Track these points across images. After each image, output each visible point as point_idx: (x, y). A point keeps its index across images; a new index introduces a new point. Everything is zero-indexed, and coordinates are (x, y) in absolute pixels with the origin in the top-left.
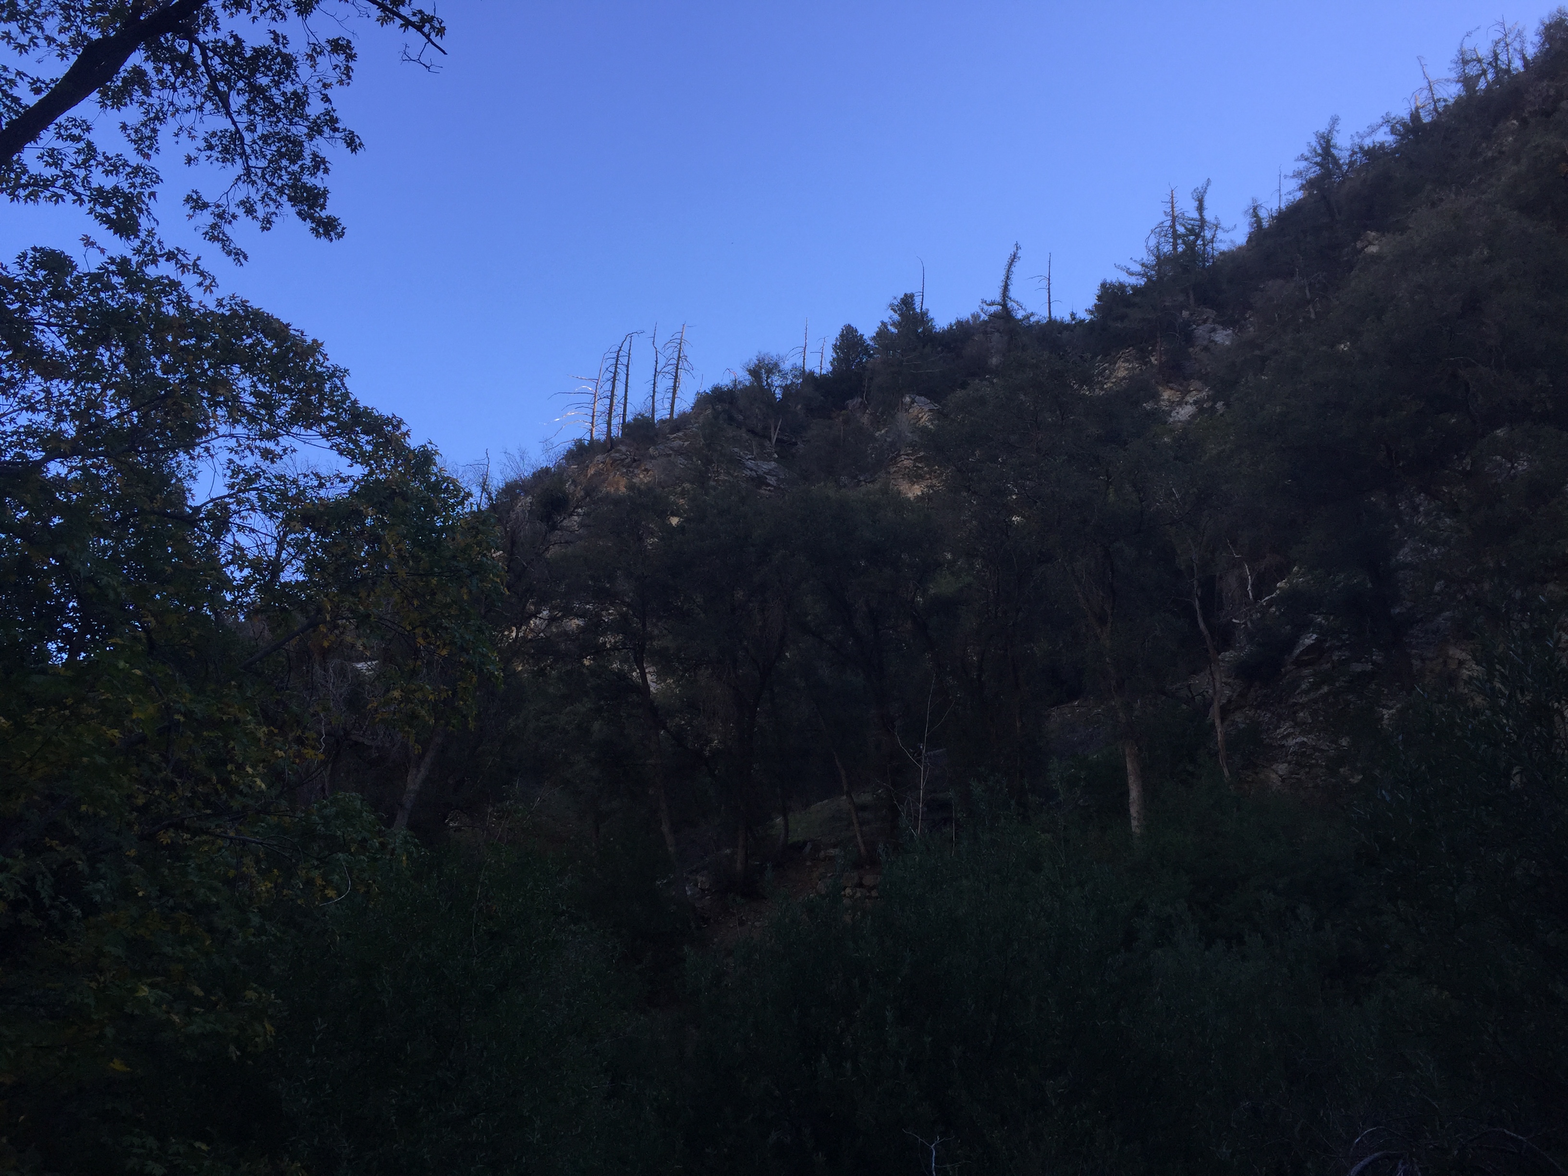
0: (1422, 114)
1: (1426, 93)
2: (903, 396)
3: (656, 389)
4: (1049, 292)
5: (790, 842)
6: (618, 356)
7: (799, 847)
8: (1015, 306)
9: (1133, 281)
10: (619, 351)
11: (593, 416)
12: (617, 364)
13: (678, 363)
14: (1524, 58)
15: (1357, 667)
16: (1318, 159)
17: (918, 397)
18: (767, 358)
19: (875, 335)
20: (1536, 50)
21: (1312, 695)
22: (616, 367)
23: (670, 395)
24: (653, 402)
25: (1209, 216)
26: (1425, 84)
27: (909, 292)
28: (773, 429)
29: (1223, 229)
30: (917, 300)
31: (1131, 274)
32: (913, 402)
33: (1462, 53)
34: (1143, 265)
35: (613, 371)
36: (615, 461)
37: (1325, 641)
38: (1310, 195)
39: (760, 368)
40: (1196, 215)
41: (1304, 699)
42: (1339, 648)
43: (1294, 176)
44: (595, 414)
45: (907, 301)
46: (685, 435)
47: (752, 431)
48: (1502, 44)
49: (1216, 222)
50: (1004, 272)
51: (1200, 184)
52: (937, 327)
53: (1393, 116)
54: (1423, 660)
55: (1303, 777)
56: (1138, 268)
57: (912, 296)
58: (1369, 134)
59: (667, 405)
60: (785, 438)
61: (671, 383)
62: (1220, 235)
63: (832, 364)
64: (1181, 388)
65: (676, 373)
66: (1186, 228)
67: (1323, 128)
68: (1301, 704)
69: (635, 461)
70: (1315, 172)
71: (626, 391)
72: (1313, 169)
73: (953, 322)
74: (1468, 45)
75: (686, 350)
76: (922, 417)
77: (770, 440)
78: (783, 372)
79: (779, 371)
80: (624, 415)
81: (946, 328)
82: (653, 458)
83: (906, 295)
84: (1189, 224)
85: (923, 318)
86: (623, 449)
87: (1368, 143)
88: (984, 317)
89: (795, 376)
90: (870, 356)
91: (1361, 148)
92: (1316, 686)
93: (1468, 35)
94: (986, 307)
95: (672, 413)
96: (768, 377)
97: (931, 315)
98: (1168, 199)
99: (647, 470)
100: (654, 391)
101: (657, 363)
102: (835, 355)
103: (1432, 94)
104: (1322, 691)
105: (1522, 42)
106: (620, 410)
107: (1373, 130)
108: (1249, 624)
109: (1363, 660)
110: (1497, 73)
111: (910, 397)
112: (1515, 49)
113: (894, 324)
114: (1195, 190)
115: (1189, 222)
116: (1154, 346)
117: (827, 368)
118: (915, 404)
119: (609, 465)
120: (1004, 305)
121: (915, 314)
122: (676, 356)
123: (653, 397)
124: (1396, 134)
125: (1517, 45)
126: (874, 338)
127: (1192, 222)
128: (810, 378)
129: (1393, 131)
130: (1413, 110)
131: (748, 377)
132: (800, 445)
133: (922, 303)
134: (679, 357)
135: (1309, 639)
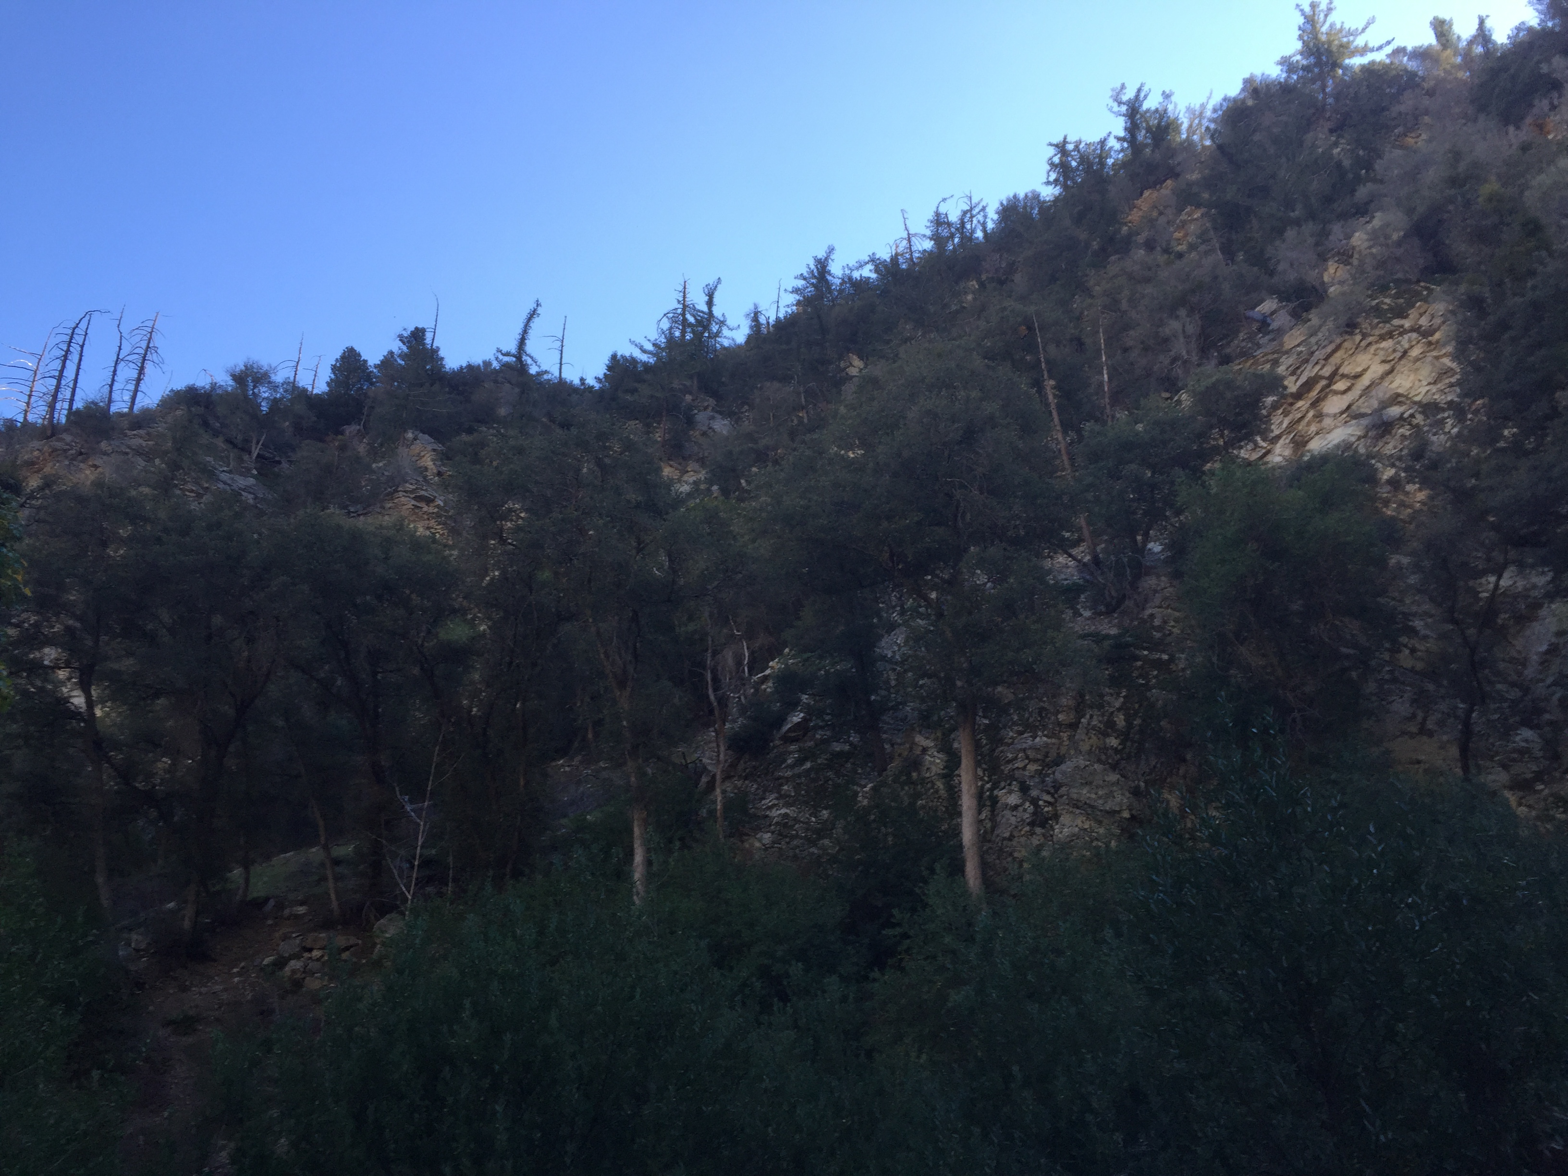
0: (901, 260)
1: (905, 243)
2: (405, 431)
3: (116, 378)
4: (561, 354)
5: (249, 898)
6: (73, 333)
7: (259, 904)
8: (529, 361)
9: (644, 358)
10: (74, 329)
11: (30, 396)
12: (70, 342)
13: (146, 354)
14: (984, 230)
15: (837, 747)
16: (814, 281)
17: (421, 434)
18: (255, 366)
19: (379, 363)
20: (993, 226)
21: (797, 770)
22: (69, 346)
23: (132, 387)
24: (111, 392)
25: (717, 312)
26: (905, 235)
27: (420, 326)
28: (254, 441)
29: (728, 327)
30: (429, 336)
31: (644, 351)
32: (415, 439)
33: (937, 214)
34: (654, 345)
35: (65, 349)
36: (55, 450)
37: (811, 720)
38: (805, 311)
39: (247, 376)
40: (705, 309)
41: (789, 773)
42: (822, 728)
43: (792, 292)
44: (34, 393)
45: (418, 335)
46: (148, 434)
47: (229, 441)
48: (968, 215)
49: (722, 319)
50: (522, 326)
51: (711, 281)
52: (446, 366)
53: (877, 257)
54: (892, 745)
55: (784, 847)
56: (649, 347)
57: (423, 331)
58: (857, 269)
59: (127, 397)
60: (268, 455)
61: (134, 374)
62: (725, 332)
63: (328, 384)
64: (679, 467)
65: (143, 363)
66: (696, 319)
67: (821, 255)
68: (787, 778)
69: (81, 454)
70: (810, 291)
71: (77, 375)
72: (809, 290)
73: (464, 365)
74: (942, 210)
75: (157, 341)
76: (423, 456)
77: (250, 453)
78: (273, 384)
79: (270, 382)
80: (72, 400)
81: (456, 369)
82: (105, 453)
83: (417, 328)
84: (699, 316)
85: (433, 355)
86: (68, 438)
87: (856, 275)
88: (495, 365)
89: (286, 391)
90: (372, 384)
91: (850, 278)
92: (800, 761)
93: (944, 200)
94: (501, 357)
95: (131, 407)
96: (255, 387)
97: (442, 353)
98: (681, 288)
99: (96, 467)
100: (113, 380)
101: (120, 349)
102: (333, 376)
103: (910, 245)
104: (804, 767)
105: (985, 217)
106: (68, 394)
107: (861, 266)
108: (742, 698)
109: (842, 740)
110: (962, 238)
111: (413, 433)
112: (979, 222)
113: (402, 356)
114: (707, 286)
115: (699, 314)
116: (659, 423)
117: (321, 387)
118: (418, 441)
119: (47, 454)
120: (519, 357)
121: (425, 349)
122: (144, 344)
123: (111, 386)
124: (878, 273)
125: (980, 217)
126: (376, 366)
127: (702, 315)
128: (301, 395)
129: (877, 270)
130: (893, 254)
131: (231, 382)
132: (285, 465)
133: (433, 340)
134: (148, 347)
135: (797, 718)
